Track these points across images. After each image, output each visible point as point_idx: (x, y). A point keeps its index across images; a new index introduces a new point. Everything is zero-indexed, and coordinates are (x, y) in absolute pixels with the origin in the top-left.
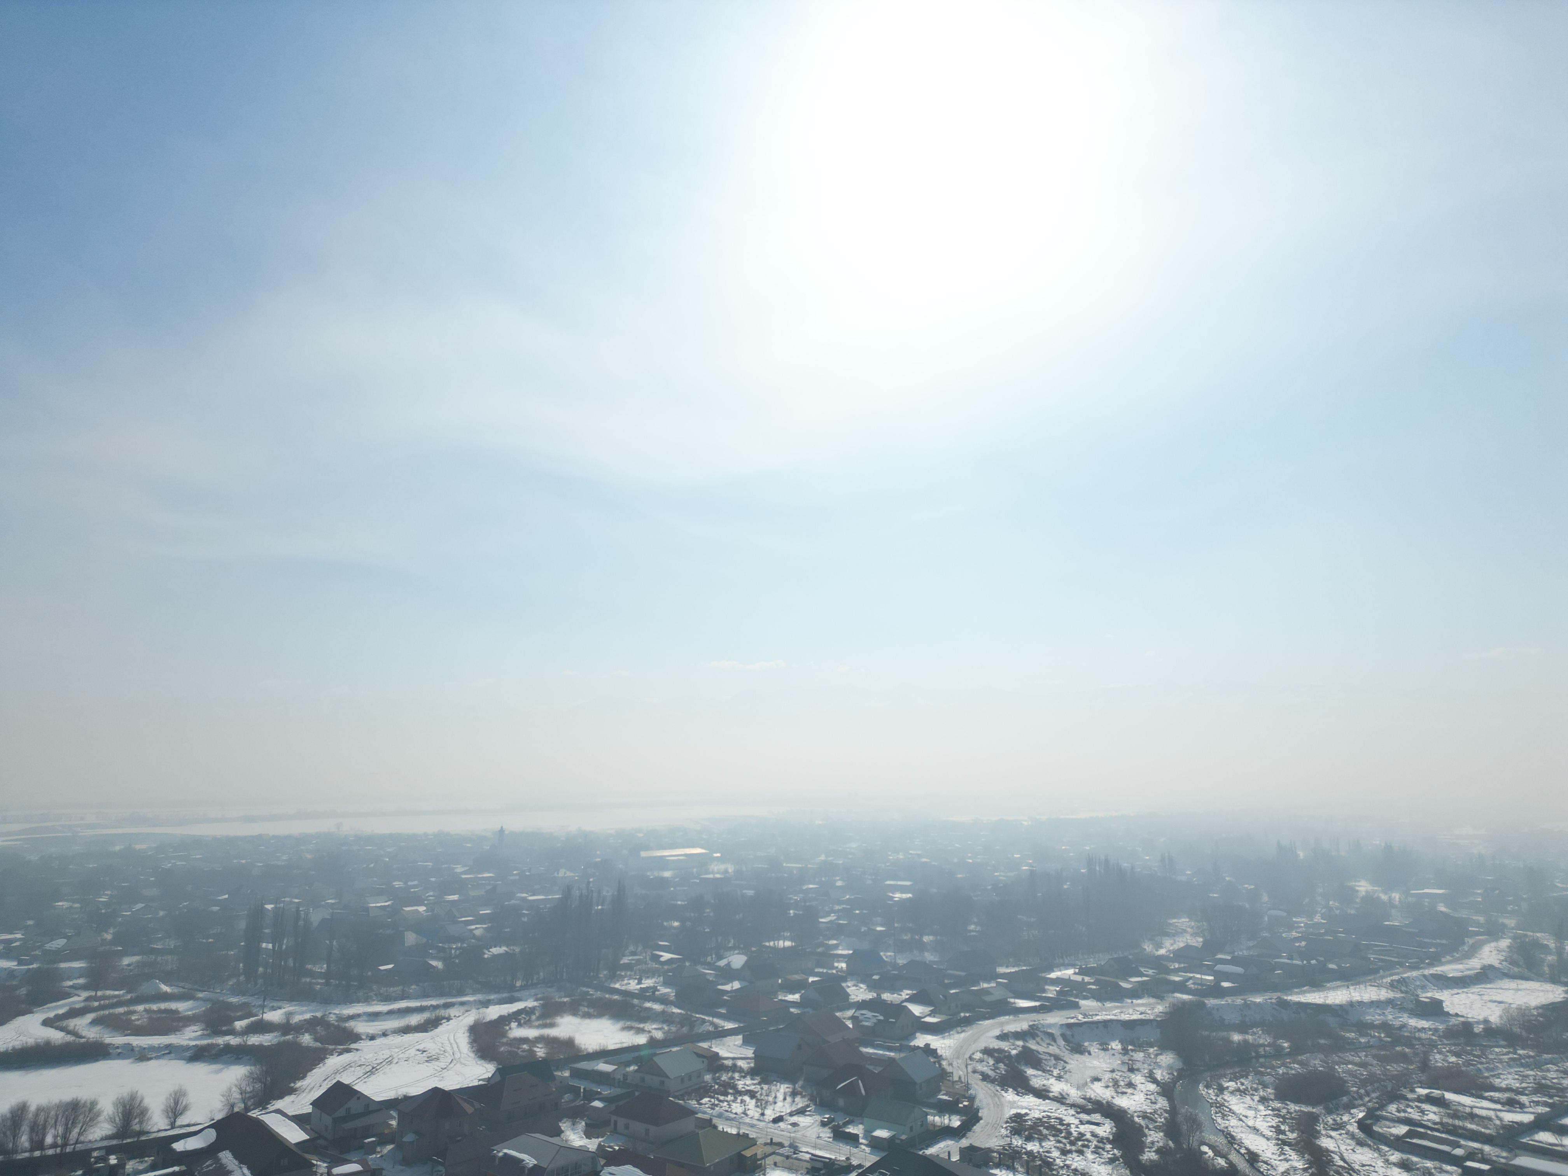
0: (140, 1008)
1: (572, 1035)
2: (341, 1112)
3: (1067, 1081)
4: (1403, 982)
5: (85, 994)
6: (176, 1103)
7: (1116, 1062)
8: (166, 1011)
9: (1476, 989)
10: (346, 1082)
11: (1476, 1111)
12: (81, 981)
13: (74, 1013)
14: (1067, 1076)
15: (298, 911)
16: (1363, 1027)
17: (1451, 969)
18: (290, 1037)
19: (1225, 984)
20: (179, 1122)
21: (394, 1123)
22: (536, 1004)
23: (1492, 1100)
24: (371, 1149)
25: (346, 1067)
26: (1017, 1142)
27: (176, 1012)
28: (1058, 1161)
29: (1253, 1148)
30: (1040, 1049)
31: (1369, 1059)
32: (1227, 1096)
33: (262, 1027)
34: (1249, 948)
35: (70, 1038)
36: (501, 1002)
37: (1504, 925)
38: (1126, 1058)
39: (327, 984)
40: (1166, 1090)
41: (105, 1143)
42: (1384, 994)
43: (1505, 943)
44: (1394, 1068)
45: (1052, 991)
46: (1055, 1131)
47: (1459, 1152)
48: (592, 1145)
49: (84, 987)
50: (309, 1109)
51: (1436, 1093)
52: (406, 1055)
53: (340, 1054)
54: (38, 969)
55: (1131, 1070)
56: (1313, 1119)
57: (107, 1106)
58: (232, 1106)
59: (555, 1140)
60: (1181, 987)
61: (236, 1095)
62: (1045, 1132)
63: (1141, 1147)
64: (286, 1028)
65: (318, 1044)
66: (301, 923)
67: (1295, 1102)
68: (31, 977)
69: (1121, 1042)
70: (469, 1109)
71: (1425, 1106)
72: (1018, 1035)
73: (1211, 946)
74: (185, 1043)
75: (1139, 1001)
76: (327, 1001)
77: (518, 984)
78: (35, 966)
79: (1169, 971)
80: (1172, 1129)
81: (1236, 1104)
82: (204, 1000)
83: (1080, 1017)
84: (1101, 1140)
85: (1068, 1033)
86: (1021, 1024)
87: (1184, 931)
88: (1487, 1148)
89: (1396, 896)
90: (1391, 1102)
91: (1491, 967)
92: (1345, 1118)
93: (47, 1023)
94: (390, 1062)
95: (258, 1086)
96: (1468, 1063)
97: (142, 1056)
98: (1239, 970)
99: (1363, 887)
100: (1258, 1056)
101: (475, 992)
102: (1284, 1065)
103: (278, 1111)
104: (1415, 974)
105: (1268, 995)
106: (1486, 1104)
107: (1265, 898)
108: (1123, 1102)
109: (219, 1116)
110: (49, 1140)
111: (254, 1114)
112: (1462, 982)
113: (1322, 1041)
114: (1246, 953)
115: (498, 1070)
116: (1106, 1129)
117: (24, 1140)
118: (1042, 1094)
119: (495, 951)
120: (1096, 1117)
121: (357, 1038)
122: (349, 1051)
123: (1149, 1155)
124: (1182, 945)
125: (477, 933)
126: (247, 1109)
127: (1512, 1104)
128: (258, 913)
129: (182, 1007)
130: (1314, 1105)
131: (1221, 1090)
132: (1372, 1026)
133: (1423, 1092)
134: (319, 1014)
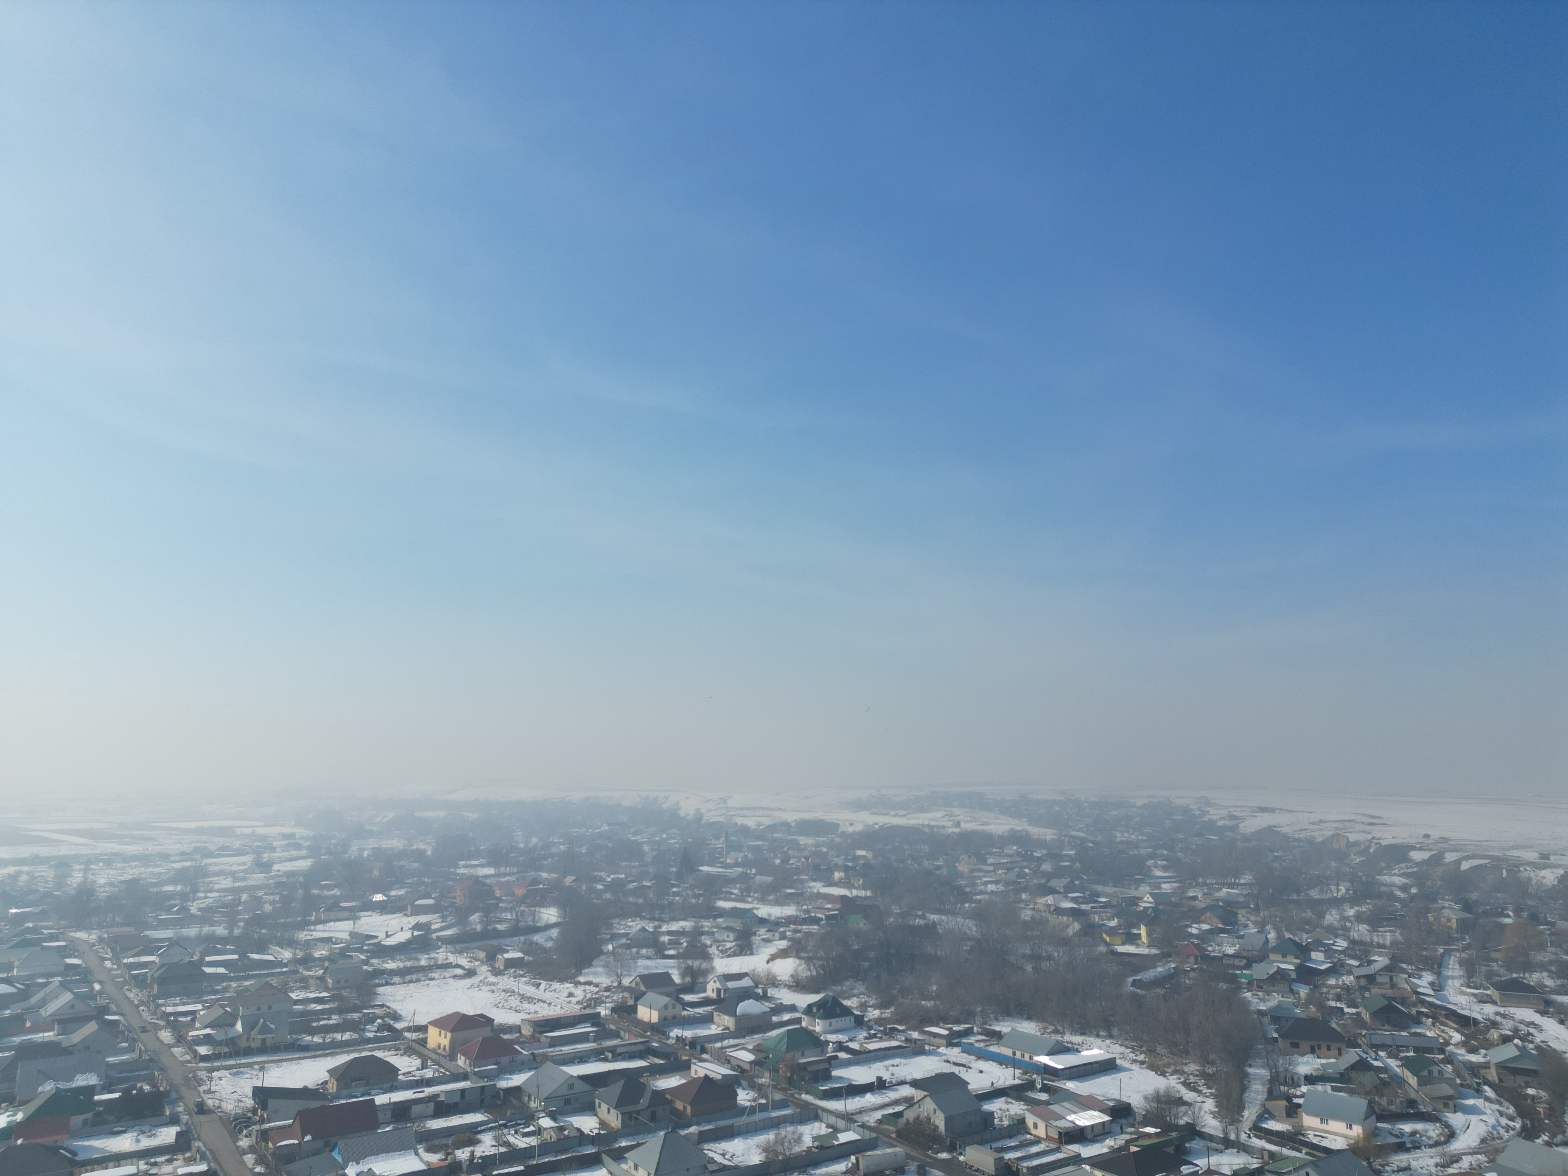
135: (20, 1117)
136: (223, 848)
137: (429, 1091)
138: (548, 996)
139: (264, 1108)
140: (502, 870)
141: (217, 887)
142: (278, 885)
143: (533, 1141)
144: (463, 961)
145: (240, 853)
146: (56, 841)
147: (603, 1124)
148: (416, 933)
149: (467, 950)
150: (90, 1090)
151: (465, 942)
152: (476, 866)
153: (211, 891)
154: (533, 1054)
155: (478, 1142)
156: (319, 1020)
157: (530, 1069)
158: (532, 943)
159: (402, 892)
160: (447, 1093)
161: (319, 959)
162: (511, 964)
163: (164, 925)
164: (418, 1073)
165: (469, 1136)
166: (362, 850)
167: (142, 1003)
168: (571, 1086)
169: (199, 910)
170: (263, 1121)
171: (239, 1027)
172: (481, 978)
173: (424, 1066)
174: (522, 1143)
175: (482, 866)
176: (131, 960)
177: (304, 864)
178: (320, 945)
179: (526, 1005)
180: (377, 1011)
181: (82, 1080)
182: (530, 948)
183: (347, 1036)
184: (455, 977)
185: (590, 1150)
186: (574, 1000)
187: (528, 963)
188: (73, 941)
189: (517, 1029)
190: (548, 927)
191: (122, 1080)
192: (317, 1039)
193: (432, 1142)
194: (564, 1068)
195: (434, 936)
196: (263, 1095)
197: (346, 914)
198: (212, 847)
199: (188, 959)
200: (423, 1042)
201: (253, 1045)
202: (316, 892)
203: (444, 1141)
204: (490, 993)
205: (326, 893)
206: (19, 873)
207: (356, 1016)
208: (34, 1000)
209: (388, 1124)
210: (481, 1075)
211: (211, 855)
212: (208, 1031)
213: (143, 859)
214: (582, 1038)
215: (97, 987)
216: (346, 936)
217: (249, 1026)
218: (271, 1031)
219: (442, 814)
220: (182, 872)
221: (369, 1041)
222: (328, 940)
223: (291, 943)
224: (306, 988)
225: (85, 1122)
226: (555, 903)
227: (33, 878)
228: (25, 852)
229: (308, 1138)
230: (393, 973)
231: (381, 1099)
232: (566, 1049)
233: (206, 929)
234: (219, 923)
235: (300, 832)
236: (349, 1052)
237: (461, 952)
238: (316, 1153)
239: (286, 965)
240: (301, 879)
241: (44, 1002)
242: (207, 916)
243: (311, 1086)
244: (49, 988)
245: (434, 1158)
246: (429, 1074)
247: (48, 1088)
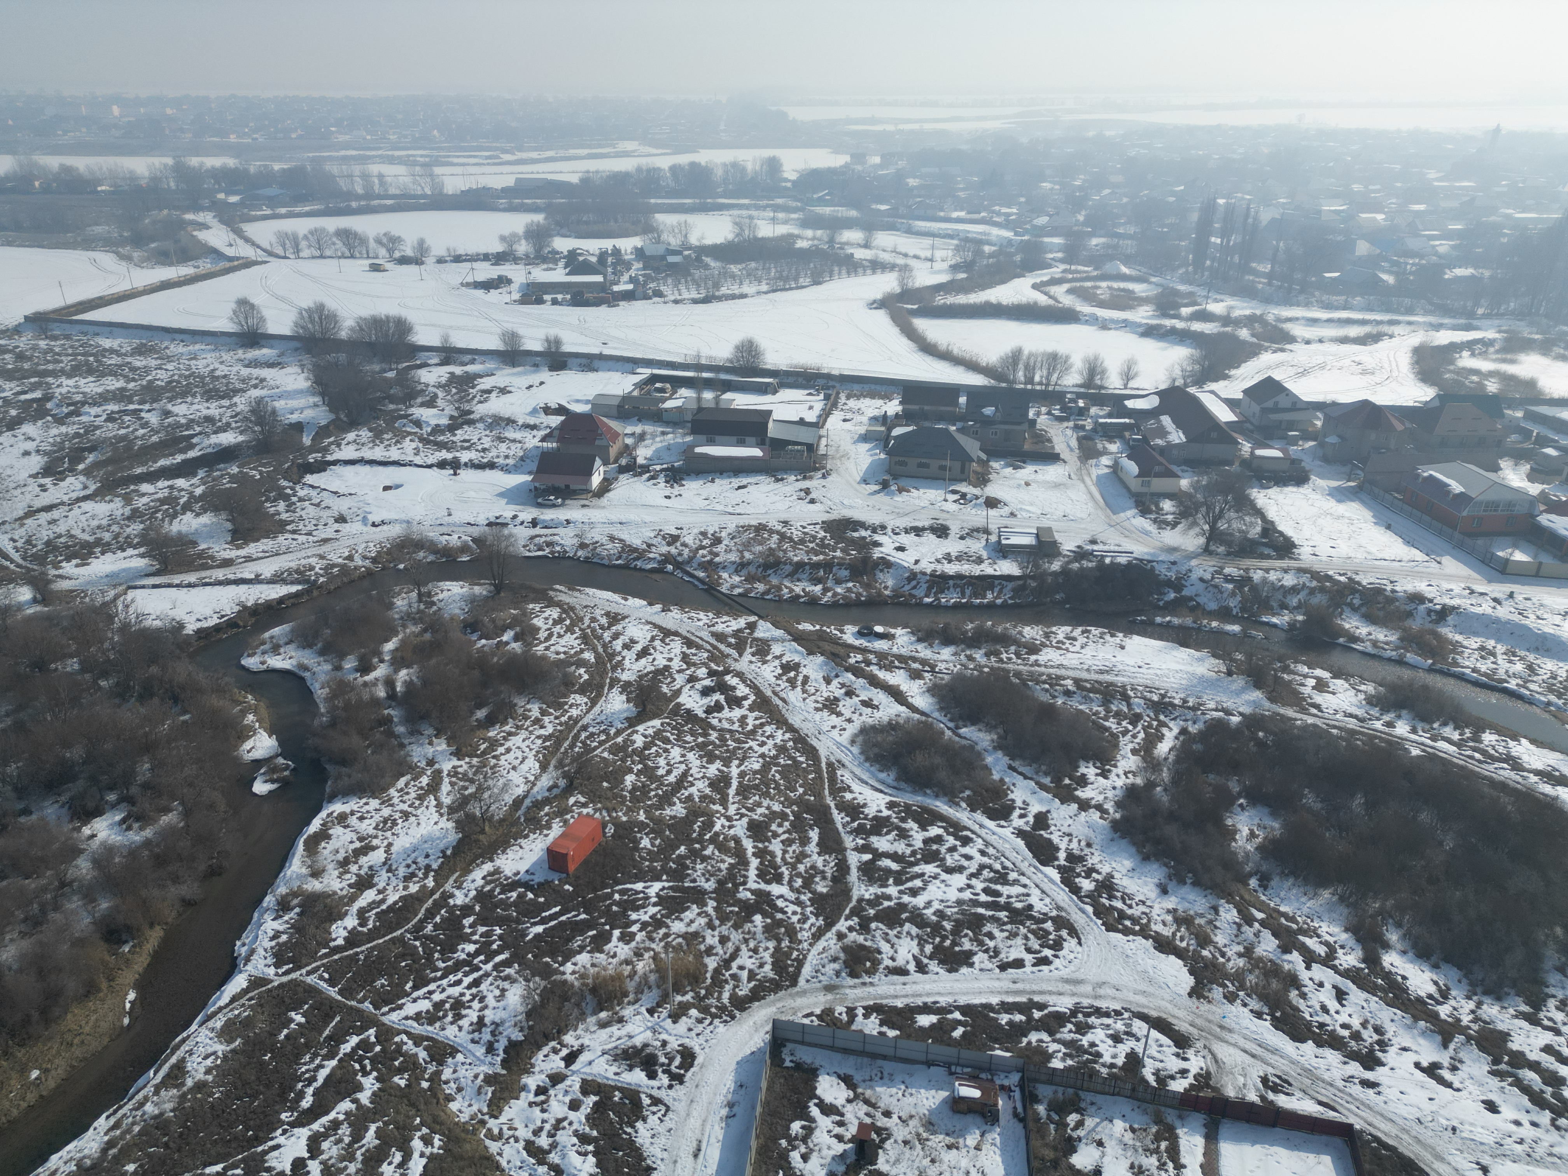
0: (1104, 284)
1: (1535, 375)
2: (1269, 404)
5: (1062, 267)
6: (1129, 369)
8: (1123, 290)
10: (1277, 378)
12: (1060, 255)
13: (1054, 282)
15: (1248, 209)
18: (1229, 329)
20: (1131, 384)
21: (1319, 423)
22: (1497, 336)
24: (1294, 441)
25: (1279, 365)
27: (1132, 292)
33: (1204, 316)
35: (1051, 302)
36: (1455, 328)
39: (1270, 284)
41: (1076, 389)
48: (1534, 489)
49: (1062, 261)
50: (1240, 396)
52: (1341, 364)
53: (1274, 352)
54: (1028, 241)
57: (1078, 363)
58: (1174, 380)
59: (1491, 475)
61: (1178, 372)
64: (1226, 320)
65: (1255, 340)
66: (1250, 221)
68: (1025, 247)
70: (1399, 427)
74: (1138, 320)
76: (1267, 300)
77: (1480, 311)
78: (1026, 238)
82: (1157, 285)
93: (1035, 287)
94: (1323, 368)
95: (1197, 367)
97: (1104, 325)
101: (1427, 313)
103: (1212, 392)
109: (1163, 386)
110: (1037, 378)
111: (1192, 390)
115: (1438, 396)
117: (1020, 375)
119: (1459, 272)
121: (1292, 340)
122: (1283, 350)
125: (1442, 250)
126: (1186, 385)
128: (1209, 208)
129: (1139, 288)
134: (1258, 312)
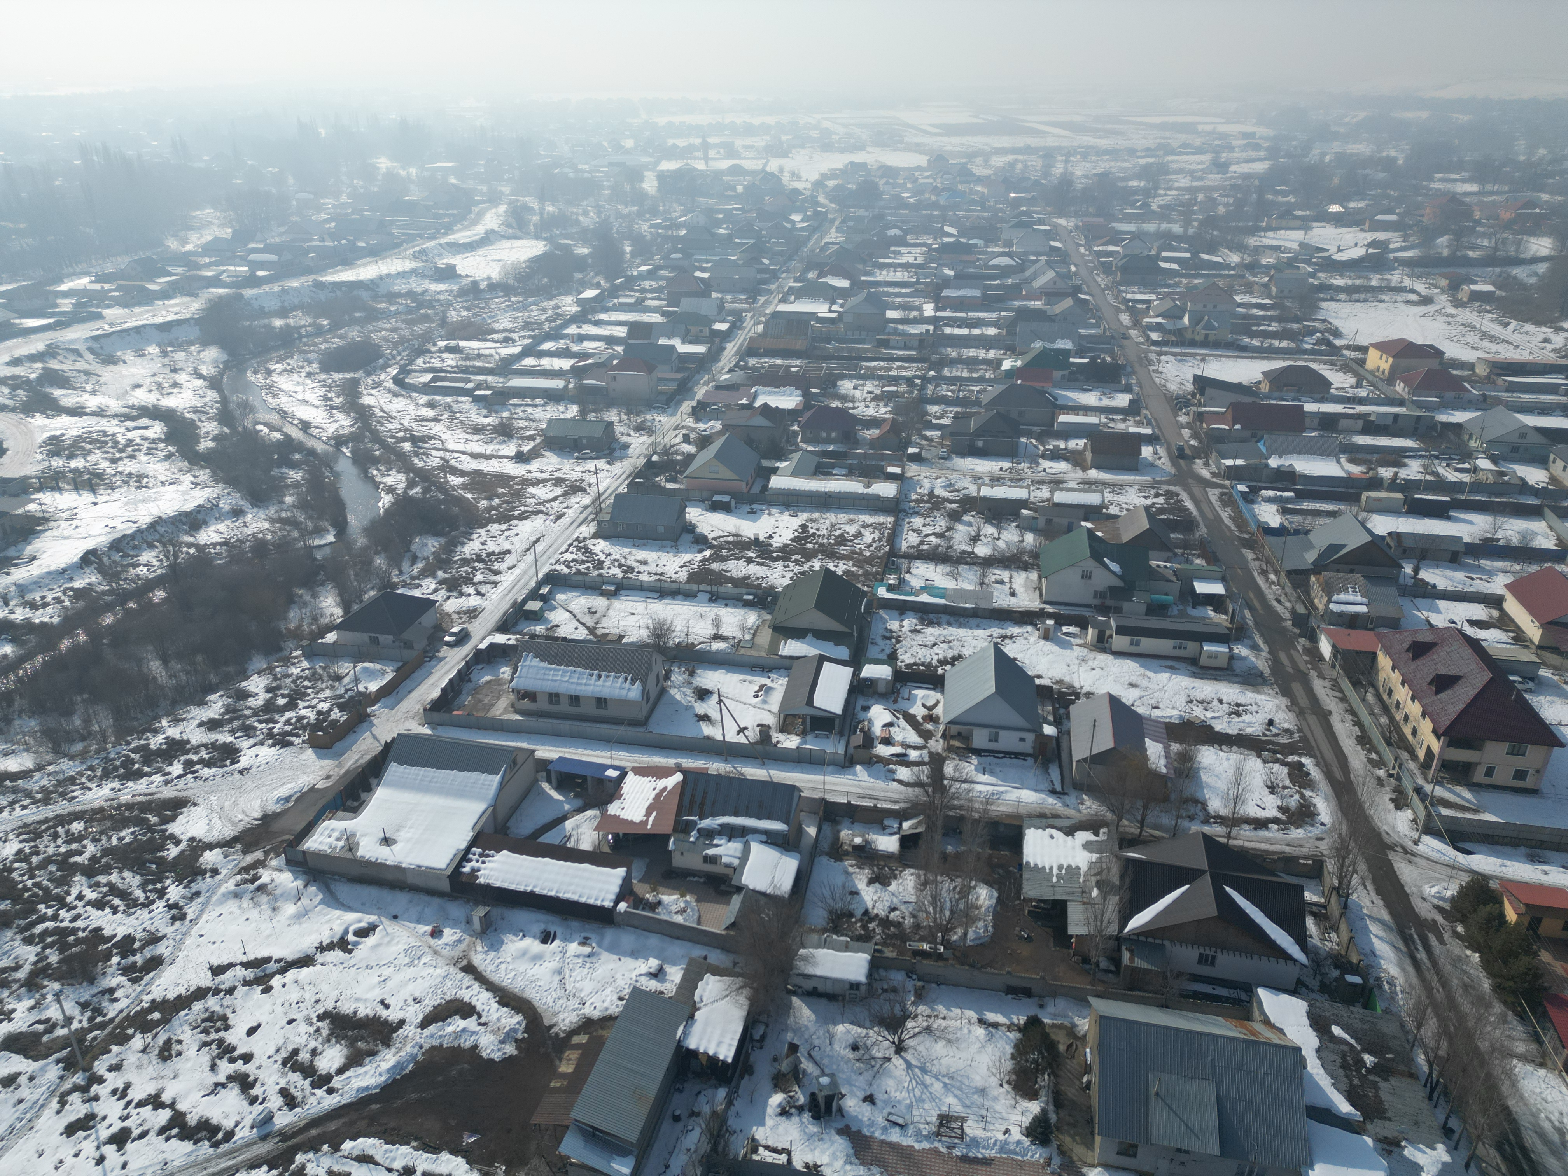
3: (103, 394)
4: (424, 252)
7: (157, 366)
9: (481, 251)
11: (482, 352)
14: (103, 388)
16: (392, 297)
17: (461, 236)
19: (261, 273)
23: (493, 341)
26: (58, 463)
28: (109, 471)
29: (305, 418)
30: (65, 367)
31: (399, 324)
32: (275, 377)
34: (280, 235)
37: (502, 192)
38: (166, 361)
40: (214, 383)
42: (408, 265)
43: (502, 209)
44: (420, 328)
45: (66, 305)
46: (100, 444)
47: (470, 385)
51: (453, 343)
55: (174, 371)
56: (356, 382)
60: (215, 281)
62: (88, 447)
63: (197, 439)
67: (339, 371)
69: (159, 345)
71: (445, 355)
72: (33, 358)
73: (241, 237)
75: (172, 302)
79: (199, 267)
80: (225, 416)
81: (284, 382)
83: (107, 327)
84: (153, 441)
85: (95, 345)
86: (37, 345)
87: (211, 223)
88: (490, 378)
89: (413, 171)
90: (418, 356)
91: (492, 231)
92: (382, 377)
96: (476, 315)
98: (274, 257)
99: (384, 164)
100: (301, 337)
102: (326, 341)
104: (432, 243)
105: (304, 279)
106: (489, 344)
107: (291, 181)
108: (169, 402)
112: (470, 247)
113: (358, 315)
114: (278, 240)
116: (157, 430)
118: (77, 412)
120: (144, 421)
123: (205, 445)
124: (210, 238)
127: (507, 341)
130: (355, 370)
131: (269, 372)
132: (399, 295)
133: (442, 344)
135: (1019, 363)
136: (1185, 145)
137: (1359, 409)
138: (1516, 338)
139: (1202, 394)
140: (1489, 187)
141: (1176, 185)
142: (1234, 187)
143: (1466, 478)
144: (1420, 287)
145: (1200, 151)
146: (1044, 132)
147: (1553, 479)
148: (1371, 251)
149: (1427, 275)
150: (1066, 353)
151: (1426, 266)
152: (1456, 180)
153: (1170, 189)
154: (1484, 395)
155: (1405, 465)
156: (1259, 325)
157: (1477, 409)
158: (1509, 276)
159: (1362, 204)
160: (1378, 414)
161: (1268, 267)
162: (1476, 296)
163: (1128, 218)
164: (1351, 390)
165: (1397, 458)
166: (1324, 154)
167: (1107, 287)
168: (1523, 435)
169: (1160, 206)
170: (1200, 404)
171: (1186, 320)
172: (1438, 307)
173: (1358, 385)
174: (1452, 476)
175: (1463, 181)
176: (1100, 248)
177: (1260, 167)
178: (1268, 252)
179: (1486, 344)
180: (1317, 325)
181: (1064, 344)
182: (1504, 282)
183: (1284, 344)
184: (1407, 302)
185: (1533, 501)
186: (1549, 347)
187: (1500, 299)
188: (1056, 226)
189: (1471, 366)
190: (1535, 260)
191: (1091, 350)
192: (1256, 342)
193: (1355, 453)
194: (1519, 416)
195: (1391, 256)
196: (1202, 383)
197: (1298, 223)
198: (1175, 144)
199: (1146, 253)
200: (1362, 362)
201: (1197, 338)
202: (1270, 197)
203: (1368, 457)
204: (1445, 326)
205: (1280, 199)
206: (1016, 160)
207: (1295, 326)
208: (1028, 273)
209: (1314, 430)
210: (1419, 405)
211: (1173, 152)
212: (1159, 320)
213: (1113, 153)
214: (1552, 389)
215: (1073, 269)
216: (1295, 246)
217: (1196, 320)
218: (1213, 328)
219: (1424, 115)
220: (1146, 168)
221: (1306, 352)
222: (1277, 248)
223: (1240, 248)
224: (1251, 293)
225: (1063, 377)
226: (1549, 234)
227: (1026, 166)
228: (1021, 141)
229: (1237, 426)
230: (1339, 289)
231: (1310, 407)
232: (1525, 397)
233: (1164, 226)
234: (1175, 221)
235: (1261, 131)
236: (1284, 359)
237: (1419, 277)
238: (1244, 440)
239: (1233, 269)
240: (1257, 182)
241: (1034, 277)
242: (1165, 213)
243: (1245, 382)
244: (1038, 265)
245: (1356, 470)
246: (1363, 393)
247: (1037, 345)
